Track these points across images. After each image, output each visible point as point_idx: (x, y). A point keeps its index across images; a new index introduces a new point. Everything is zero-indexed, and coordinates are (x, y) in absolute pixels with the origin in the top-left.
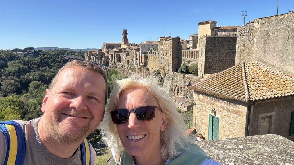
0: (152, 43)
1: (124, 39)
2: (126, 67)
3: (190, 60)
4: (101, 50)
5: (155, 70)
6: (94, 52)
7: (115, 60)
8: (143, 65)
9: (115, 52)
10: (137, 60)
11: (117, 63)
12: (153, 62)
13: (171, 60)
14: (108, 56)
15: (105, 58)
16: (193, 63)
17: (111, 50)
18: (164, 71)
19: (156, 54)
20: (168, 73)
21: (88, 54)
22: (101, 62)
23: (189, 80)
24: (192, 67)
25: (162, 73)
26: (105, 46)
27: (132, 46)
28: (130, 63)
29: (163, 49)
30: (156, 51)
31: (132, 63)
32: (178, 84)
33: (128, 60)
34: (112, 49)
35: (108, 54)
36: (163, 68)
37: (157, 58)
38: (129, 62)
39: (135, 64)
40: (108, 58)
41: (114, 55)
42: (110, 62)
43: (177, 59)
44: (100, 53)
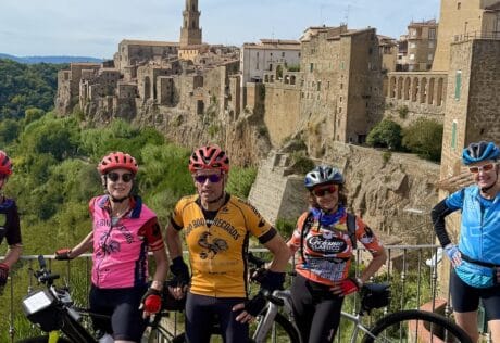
0: (282, 47)
1: (189, 29)
2: (193, 121)
3: (410, 108)
4: (110, 63)
5: (287, 135)
6: (90, 68)
7: (155, 96)
8: (249, 118)
9: (158, 72)
10: (229, 98)
11: (163, 109)
13: (343, 105)
14: (134, 84)
15: (124, 89)
16: (418, 115)
17: (143, 64)
18: (319, 141)
19: (293, 83)
20: (330, 148)
21: (70, 75)
22: (110, 101)
23: (403, 171)
24: (413, 131)
25: (312, 147)
26: (126, 53)
27: (212, 54)
28: (205, 110)
29: (319, 67)
30: (295, 74)
31: (214, 109)
32: (363, 185)
33: (201, 98)
34: (147, 62)
35: (135, 76)
36: (314, 129)
37: (298, 95)
38: (201, 105)
39: (221, 113)
40: (135, 90)
41: (155, 80)
42: (139, 103)
43: (363, 102)
44: (107, 73)
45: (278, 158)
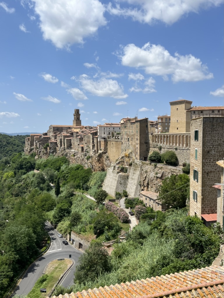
0: (113, 126)
1: (76, 120)
2: (80, 155)
3: (162, 146)
4: (46, 134)
5: (117, 158)
6: (38, 136)
7: (64, 146)
8: (102, 153)
9: (65, 137)
10: (93, 146)
11: (67, 151)
12: (114, 148)
13: (138, 146)
14: (56, 141)
15: (52, 143)
16: (166, 149)
17: (59, 134)
18: (130, 160)
19: (118, 139)
20: (134, 162)
21: (30, 139)
23: (162, 170)
25: (127, 162)
26: (52, 130)
27: (85, 129)
28: (84, 150)
29: (128, 133)
30: (119, 135)
31: (88, 150)
32: (147, 176)
33: (83, 146)
34: (60, 133)
35: (56, 139)
36: (127, 156)
37: (121, 143)
38: (82, 148)
39: (91, 151)
40: (56, 143)
41: (64, 140)
42: (58, 148)
43: (145, 145)
44: (45, 138)
45: (114, 167)
